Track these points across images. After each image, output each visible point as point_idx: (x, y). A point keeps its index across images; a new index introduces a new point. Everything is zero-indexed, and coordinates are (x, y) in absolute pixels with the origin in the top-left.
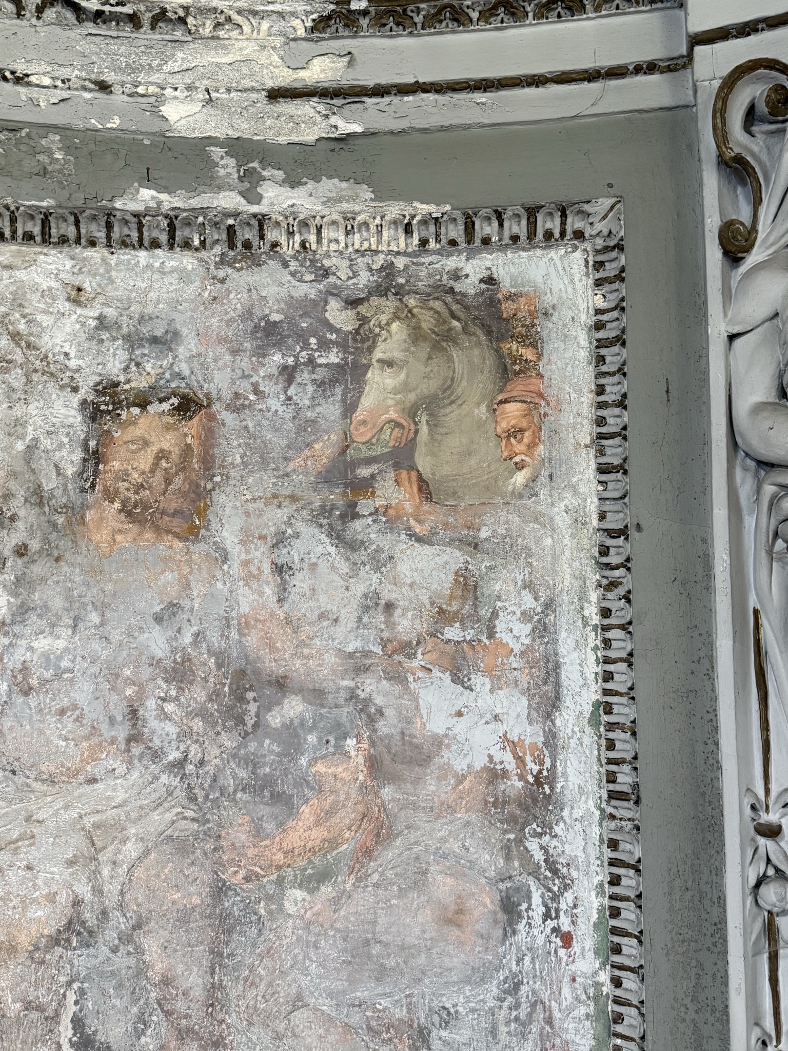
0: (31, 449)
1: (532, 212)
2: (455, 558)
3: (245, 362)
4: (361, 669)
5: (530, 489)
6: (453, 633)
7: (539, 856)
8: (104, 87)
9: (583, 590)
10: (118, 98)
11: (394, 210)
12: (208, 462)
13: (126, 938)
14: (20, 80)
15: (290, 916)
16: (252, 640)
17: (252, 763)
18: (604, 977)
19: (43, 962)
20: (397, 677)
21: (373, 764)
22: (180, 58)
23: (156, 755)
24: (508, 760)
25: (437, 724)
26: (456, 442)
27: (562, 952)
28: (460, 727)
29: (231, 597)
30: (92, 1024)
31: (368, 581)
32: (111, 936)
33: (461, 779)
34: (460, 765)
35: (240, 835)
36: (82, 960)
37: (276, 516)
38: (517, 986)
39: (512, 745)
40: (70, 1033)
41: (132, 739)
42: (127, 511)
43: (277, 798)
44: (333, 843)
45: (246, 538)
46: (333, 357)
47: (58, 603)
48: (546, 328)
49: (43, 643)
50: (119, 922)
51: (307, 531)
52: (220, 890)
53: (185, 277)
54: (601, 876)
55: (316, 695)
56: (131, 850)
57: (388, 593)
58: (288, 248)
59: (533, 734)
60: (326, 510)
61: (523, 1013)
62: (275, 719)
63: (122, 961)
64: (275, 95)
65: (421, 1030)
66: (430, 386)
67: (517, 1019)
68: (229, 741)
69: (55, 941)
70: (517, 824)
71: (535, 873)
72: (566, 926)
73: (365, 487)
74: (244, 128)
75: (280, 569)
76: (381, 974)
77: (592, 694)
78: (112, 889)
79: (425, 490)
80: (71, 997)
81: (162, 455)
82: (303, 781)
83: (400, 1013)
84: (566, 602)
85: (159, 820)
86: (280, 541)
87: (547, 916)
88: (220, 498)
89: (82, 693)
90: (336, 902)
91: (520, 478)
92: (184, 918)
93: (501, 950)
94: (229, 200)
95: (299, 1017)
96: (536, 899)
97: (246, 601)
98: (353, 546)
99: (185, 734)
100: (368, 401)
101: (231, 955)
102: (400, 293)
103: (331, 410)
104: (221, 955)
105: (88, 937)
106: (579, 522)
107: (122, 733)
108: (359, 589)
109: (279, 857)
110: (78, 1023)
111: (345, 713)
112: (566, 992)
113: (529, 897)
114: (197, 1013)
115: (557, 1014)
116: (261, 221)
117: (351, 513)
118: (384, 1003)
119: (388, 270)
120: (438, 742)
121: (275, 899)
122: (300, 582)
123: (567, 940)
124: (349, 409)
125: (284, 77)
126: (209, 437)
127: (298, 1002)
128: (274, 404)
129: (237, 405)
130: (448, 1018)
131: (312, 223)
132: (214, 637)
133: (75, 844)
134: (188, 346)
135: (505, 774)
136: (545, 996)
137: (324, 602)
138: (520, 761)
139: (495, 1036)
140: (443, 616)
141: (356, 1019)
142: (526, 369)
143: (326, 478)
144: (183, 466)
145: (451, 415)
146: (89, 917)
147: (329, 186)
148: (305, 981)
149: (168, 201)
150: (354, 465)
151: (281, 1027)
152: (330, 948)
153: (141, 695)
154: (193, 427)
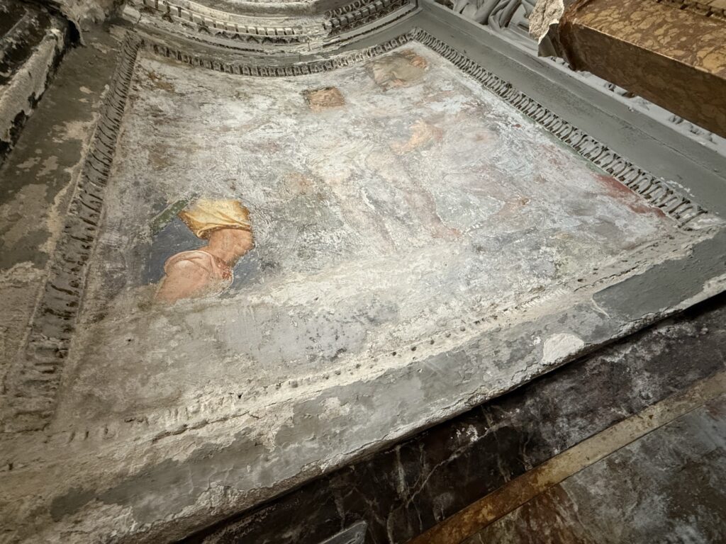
1: (397, 39)
2: (421, 86)
3: (340, 80)
4: (409, 110)
6: (431, 95)
7: (492, 117)
8: (283, 51)
9: (460, 74)
10: (286, 53)
11: (363, 50)
12: (339, 95)
13: (374, 174)
15: (426, 157)
16: (373, 114)
17: (390, 132)
18: (538, 125)
19: (347, 185)
20: (421, 107)
21: (427, 122)
22: (299, 46)
23: (358, 138)
24: (467, 106)
25: (441, 110)
26: (405, 71)
27: (519, 129)
28: (448, 107)
29: (361, 109)
30: (375, 197)
31: (398, 98)
32: (368, 175)
33: (456, 115)
34: (454, 113)
35: (397, 145)
36: (361, 182)
37: (365, 96)
38: (513, 142)
39: (465, 103)
40: (368, 201)
41: (349, 137)
42: (322, 105)
43: (403, 136)
44: (427, 139)
45: (359, 101)
46: (363, 73)
47: (311, 120)
50: (369, 172)
51: (375, 96)
52: (399, 157)
54: (514, 109)
55: (400, 117)
56: (363, 156)
57: (407, 97)
58: (340, 67)
59: (469, 99)
60: (378, 92)
61: (520, 146)
62: (391, 123)
63: (376, 180)
65: (491, 166)
67: (520, 148)
69: (349, 179)
70: (480, 115)
71: (495, 119)
72: (515, 123)
73: (386, 86)
74: (318, 52)
75: (372, 103)
76: (466, 159)
77: (479, 84)
78: (362, 165)
79: (403, 80)
80: (363, 192)
81: (326, 96)
82: (408, 131)
83: (480, 165)
84: (457, 78)
85: (368, 149)
86: (369, 99)
87: (507, 125)
89: (328, 132)
90: (439, 149)
91: (427, 68)
92: (391, 166)
93: (500, 138)
94: (322, 60)
96: (500, 124)
97: (366, 109)
98: (390, 94)
99: (365, 132)
100: (377, 75)
101: (413, 170)
103: (368, 79)
104: (409, 171)
105: (361, 177)
106: (448, 66)
109: (413, 146)
110: (369, 197)
111: (411, 117)
112: (529, 135)
113: (498, 125)
114: (411, 186)
115: (532, 141)
116: (331, 62)
117: (385, 90)
118: (473, 164)
120: (444, 112)
121: (418, 155)
122: (379, 103)
123: (518, 126)
124: (373, 77)
125: (325, 44)
126: (337, 91)
127: (444, 174)
128: (352, 83)
130: (497, 159)
131: (344, 59)
132: (361, 115)
133: (343, 159)
134: (323, 82)
135: (468, 109)
136: (524, 139)
138: (471, 105)
139: (517, 155)
140: (426, 94)
141: (467, 171)
142: (414, 57)
143: (375, 88)
144: (333, 96)
145: (401, 69)
146: (357, 172)
148: (443, 169)
149: (307, 63)
150: (381, 84)
151: (443, 182)
152: (445, 159)
153: (346, 129)
154: (332, 91)
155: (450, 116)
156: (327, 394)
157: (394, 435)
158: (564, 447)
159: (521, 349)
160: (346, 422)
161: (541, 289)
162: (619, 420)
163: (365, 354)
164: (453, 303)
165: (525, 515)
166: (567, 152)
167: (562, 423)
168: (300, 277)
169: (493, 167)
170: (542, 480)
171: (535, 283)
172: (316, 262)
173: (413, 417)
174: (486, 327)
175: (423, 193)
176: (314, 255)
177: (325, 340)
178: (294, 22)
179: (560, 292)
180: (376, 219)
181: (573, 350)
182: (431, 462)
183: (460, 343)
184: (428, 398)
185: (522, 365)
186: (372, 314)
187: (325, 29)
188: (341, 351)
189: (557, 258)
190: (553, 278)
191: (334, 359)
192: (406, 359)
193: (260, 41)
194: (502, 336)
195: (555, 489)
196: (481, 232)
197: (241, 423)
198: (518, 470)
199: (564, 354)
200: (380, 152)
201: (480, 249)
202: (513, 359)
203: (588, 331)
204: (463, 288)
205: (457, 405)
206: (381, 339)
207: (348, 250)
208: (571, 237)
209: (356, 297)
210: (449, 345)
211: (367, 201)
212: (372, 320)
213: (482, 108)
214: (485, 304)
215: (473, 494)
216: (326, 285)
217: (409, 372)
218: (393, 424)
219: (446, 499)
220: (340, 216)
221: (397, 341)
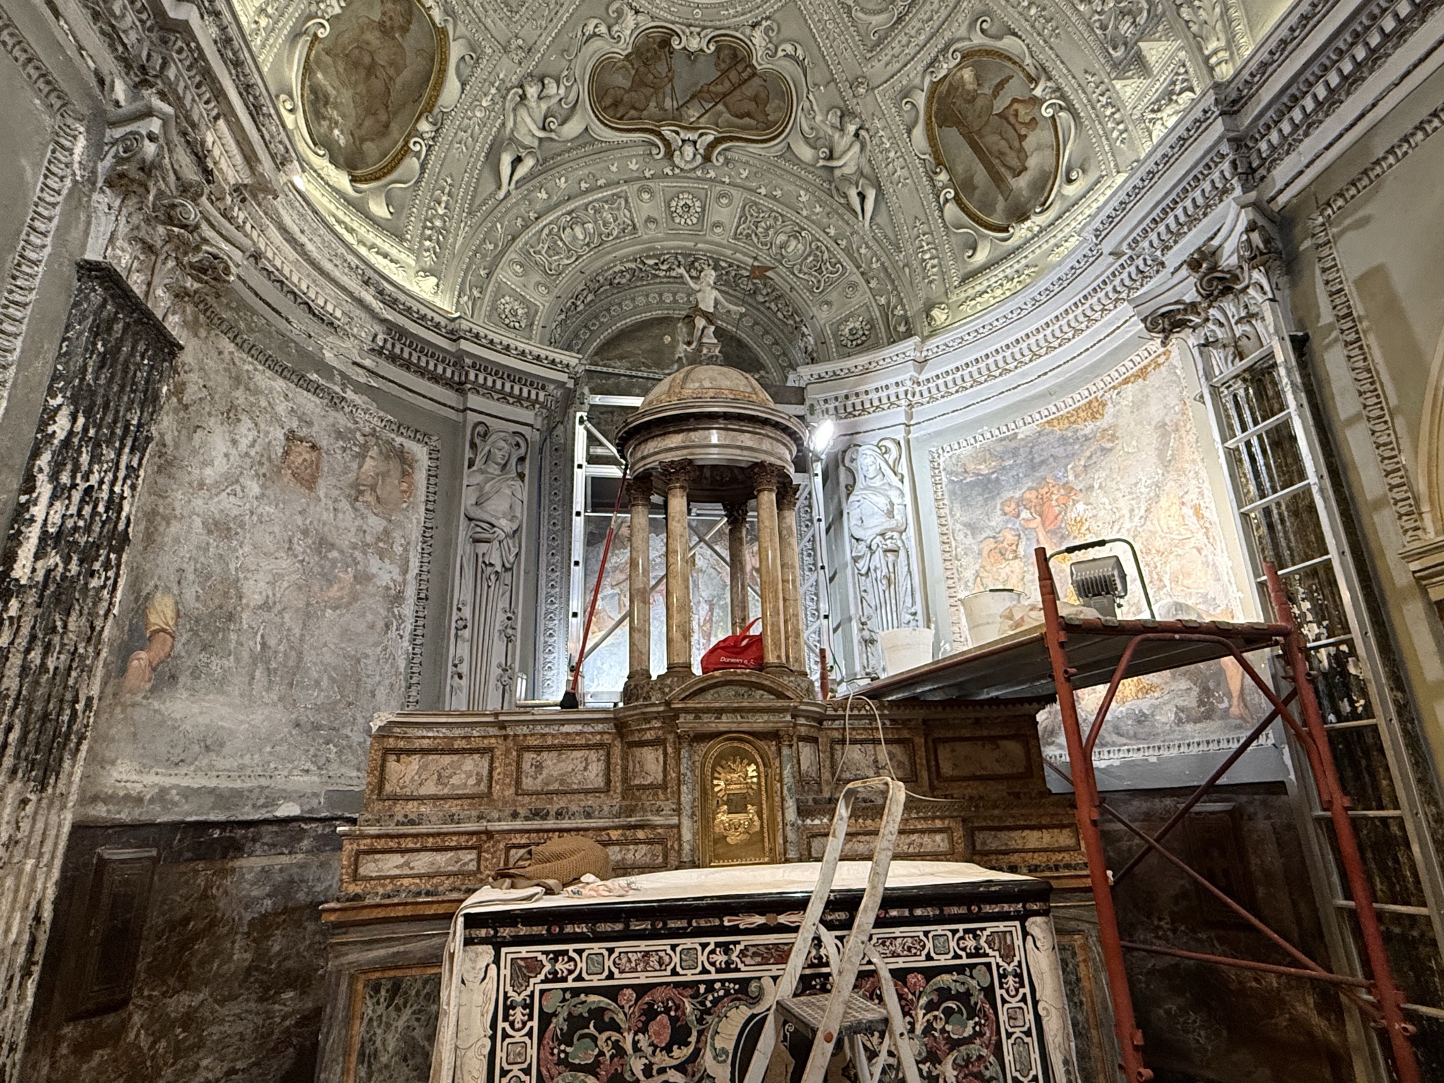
0: (270, 442)
1: (417, 431)
2: (385, 523)
3: (332, 441)
4: (354, 548)
5: (406, 509)
6: (381, 544)
7: (397, 613)
8: (310, 336)
9: (418, 541)
10: (312, 340)
11: (382, 414)
12: (318, 468)
13: (280, 613)
14: (290, 323)
16: (326, 529)
17: (322, 567)
18: (410, 647)
20: (365, 553)
21: (355, 577)
22: (331, 339)
23: (296, 556)
24: (392, 585)
25: (374, 570)
26: (388, 488)
27: (400, 640)
28: (381, 572)
29: (321, 514)
31: (358, 522)
32: (275, 610)
34: (379, 583)
35: (316, 588)
36: (266, 616)
37: (335, 493)
38: (386, 649)
39: (394, 581)
41: (290, 549)
42: (293, 474)
43: (328, 580)
44: (342, 598)
45: (326, 496)
46: (357, 449)
47: (272, 497)
48: (416, 465)
49: (267, 508)
50: (278, 607)
51: (344, 500)
52: (308, 604)
53: (316, 406)
54: (413, 620)
55: (341, 552)
56: (285, 584)
57: (365, 527)
58: (347, 410)
59: (400, 579)
60: (349, 496)
62: (330, 556)
63: (278, 619)
64: (355, 363)
66: (384, 469)
68: (317, 559)
70: (391, 602)
72: (402, 633)
73: (361, 493)
74: (343, 369)
75: (335, 509)
76: (350, 640)
77: (417, 571)
78: (278, 595)
79: (378, 499)
81: (305, 460)
82: (335, 577)
84: (413, 544)
85: (295, 577)
86: (336, 501)
88: (320, 481)
89: (276, 529)
90: (340, 616)
91: (405, 505)
92: (297, 610)
94: (337, 389)
95: (325, 649)
97: (325, 516)
98: (356, 510)
99: (304, 552)
100: (365, 467)
101: (308, 626)
102: (377, 438)
103: (355, 466)
105: (269, 609)
106: (418, 523)
107: (287, 546)
108: (357, 523)
110: (263, 637)
111: (349, 560)
112: (399, 651)
114: (297, 641)
115: (396, 657)
116: (344, 398)
117: (356, 499)
119: (375, 430)
120: (374, 576)
121: (323, 611)
122: (340, 516)
123: (401, 637)
124: (360, 467)
125: (359, 360)
126: (318, 459)
127: (325, 645)
128: (339, 457)
129: (328, 453)
130: (367, 656)
131: (356, 406)
132: (315, 523)
133: (269, 578)
134: (316, 428)
136: (394, 652)
137: (347, 524)
140: (379, 539)
142: (409, 474)
143: (351, 486)
144: (311, 466)
145: (388, 480)
146: (270, 602)
147: (365, 398)
149: (321, 381)
150: (359, 485)
152: (337, 630)
153: (293, 536)
154: (314, 454)
155: (375, 584)
156: (173, 787)
157: (189, 819)
158: (250, 855)
159: (271, 803)
160: (175, 804)
161: (307, 771)
162: (282, 854)
163: (192, 768)
164: (256, 757)
165: (214, 874)
166: (403, 684)
167: (258, 845)
168: (185, 695)
169: (358, 661)
170: (230, 864)
171: (308, 765)
172: (199, 684)
173: (202, 814)
174: (264, 782)
175: (300, 655)
176: (199, 677)
177: (179, 750)
178: (352, 308)
179: (316, 779)
180: (254, 660)
181: (292, 814)
182: (193, 837)
183: (245, 785)
184: (213, 808)
185: (264, 810)
186: (208, 743)
187: (373, 341)
188: (182, 761)
189: (332, 756)
190: (319, 768)
191: (177, 764)
192: (213, 783)
193: (299, 300)
194: (267, 792)
195: (233, 870)
196: (309, 712)
197: (139, 787)
198: (224, 857)
199: (286, 814)
200: (300, 588)
201: (298, 725)
202: (263, 806)
203: (307, 808)
204: (268, 749)
205: (222, 817)
206: (205, 762)
207: (220, 684)
208: (350, 747)
209: (207, 726)
210: (238, 784)
211: (259, 638)
212: (207, 747)
213: (399, 598)
214: (272, 766)
215: (199, 858)
216: (196, 709)
217: (212, 791)
218: (191, 814)
219: (189, 855)
220: (232, 646)
221: (211, 767)
